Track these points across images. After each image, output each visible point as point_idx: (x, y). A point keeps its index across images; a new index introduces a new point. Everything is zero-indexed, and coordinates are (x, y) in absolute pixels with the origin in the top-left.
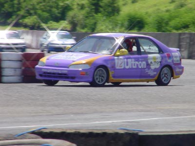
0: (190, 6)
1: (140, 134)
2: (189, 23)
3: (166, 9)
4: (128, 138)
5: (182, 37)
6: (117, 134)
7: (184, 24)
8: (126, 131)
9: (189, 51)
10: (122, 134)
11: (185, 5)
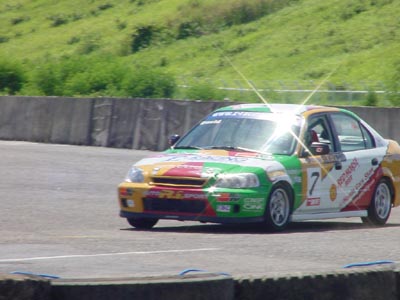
0: (107, 48)
1: (54, 283)
2: (105, 82)
3: (62, 54)
4: (31, 291)
5: (96, 106)
6: (10, 282)
7: (97, 82)
8: (27, 278)
9: (109, 132)
10: (20, 282)
11: (98, 47)
